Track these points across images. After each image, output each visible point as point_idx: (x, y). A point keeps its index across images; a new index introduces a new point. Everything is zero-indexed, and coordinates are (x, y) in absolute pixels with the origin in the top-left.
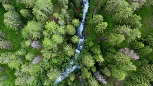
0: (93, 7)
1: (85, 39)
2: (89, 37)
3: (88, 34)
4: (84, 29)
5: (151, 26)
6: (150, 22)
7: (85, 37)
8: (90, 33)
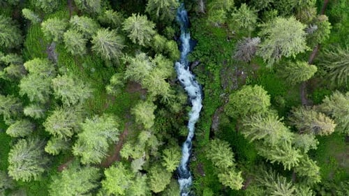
0: (211, 111)
1: (193, 180)
2: (203, 176)
3: (200, 170)
4: (190, 158)
5: (343, 164)
6: (341, 155)
7: (193, 175)
8: (204, 168)
